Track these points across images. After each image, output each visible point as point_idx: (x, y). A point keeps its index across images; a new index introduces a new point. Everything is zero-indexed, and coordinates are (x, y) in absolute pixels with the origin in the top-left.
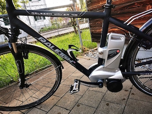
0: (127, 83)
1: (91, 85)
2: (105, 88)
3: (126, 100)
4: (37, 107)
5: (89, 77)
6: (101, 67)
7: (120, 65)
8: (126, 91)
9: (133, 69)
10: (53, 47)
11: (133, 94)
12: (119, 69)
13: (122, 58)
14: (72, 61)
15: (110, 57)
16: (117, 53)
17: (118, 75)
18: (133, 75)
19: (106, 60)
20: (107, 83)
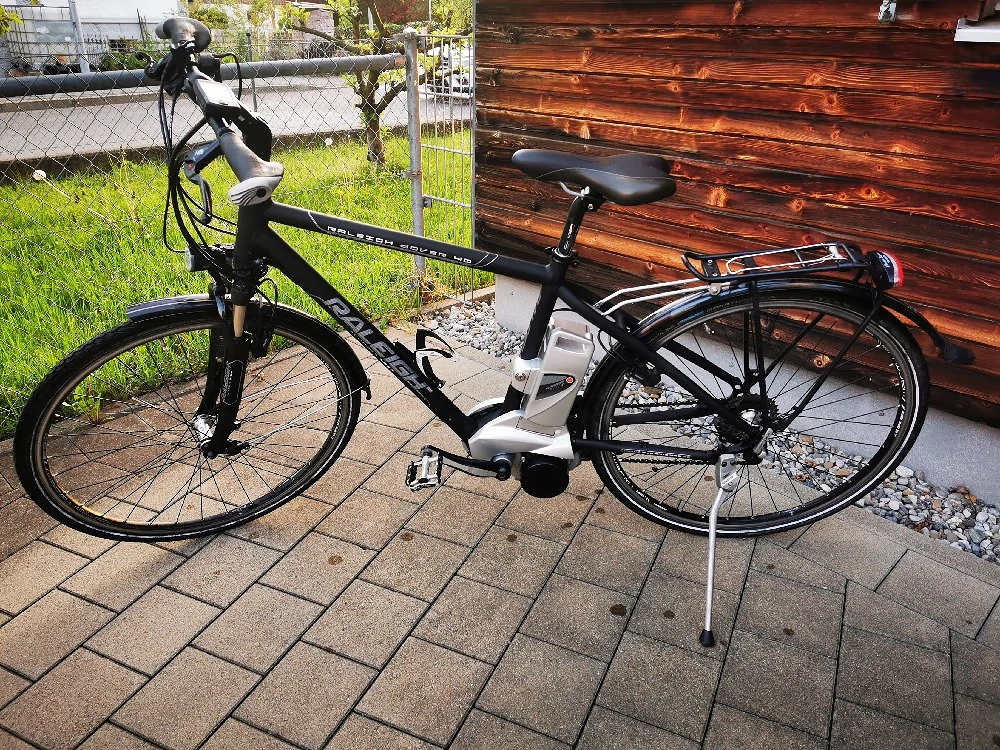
0: (584, 474)
1: (475, 470)
2: (513, 483)
3: (573, 529)
4: (232, 532)
5: (470, 441)
6: (513, 414)
7: (572, 413)
8: (581, 498)
9: (605, 431)
10: (369, 332)
11: (601, 511)
12: (565, 428)
13: (581, 393)
14: (423, 385)
15: (544, 391)
16: (568, 386)
17: (560, 445)
18: (605, 450)
19: (532, 398)
20: (524, 467)
